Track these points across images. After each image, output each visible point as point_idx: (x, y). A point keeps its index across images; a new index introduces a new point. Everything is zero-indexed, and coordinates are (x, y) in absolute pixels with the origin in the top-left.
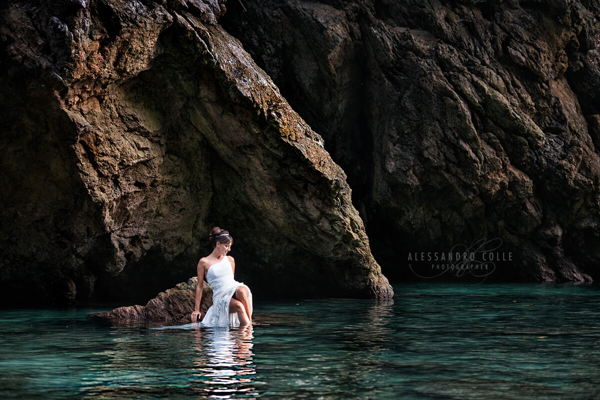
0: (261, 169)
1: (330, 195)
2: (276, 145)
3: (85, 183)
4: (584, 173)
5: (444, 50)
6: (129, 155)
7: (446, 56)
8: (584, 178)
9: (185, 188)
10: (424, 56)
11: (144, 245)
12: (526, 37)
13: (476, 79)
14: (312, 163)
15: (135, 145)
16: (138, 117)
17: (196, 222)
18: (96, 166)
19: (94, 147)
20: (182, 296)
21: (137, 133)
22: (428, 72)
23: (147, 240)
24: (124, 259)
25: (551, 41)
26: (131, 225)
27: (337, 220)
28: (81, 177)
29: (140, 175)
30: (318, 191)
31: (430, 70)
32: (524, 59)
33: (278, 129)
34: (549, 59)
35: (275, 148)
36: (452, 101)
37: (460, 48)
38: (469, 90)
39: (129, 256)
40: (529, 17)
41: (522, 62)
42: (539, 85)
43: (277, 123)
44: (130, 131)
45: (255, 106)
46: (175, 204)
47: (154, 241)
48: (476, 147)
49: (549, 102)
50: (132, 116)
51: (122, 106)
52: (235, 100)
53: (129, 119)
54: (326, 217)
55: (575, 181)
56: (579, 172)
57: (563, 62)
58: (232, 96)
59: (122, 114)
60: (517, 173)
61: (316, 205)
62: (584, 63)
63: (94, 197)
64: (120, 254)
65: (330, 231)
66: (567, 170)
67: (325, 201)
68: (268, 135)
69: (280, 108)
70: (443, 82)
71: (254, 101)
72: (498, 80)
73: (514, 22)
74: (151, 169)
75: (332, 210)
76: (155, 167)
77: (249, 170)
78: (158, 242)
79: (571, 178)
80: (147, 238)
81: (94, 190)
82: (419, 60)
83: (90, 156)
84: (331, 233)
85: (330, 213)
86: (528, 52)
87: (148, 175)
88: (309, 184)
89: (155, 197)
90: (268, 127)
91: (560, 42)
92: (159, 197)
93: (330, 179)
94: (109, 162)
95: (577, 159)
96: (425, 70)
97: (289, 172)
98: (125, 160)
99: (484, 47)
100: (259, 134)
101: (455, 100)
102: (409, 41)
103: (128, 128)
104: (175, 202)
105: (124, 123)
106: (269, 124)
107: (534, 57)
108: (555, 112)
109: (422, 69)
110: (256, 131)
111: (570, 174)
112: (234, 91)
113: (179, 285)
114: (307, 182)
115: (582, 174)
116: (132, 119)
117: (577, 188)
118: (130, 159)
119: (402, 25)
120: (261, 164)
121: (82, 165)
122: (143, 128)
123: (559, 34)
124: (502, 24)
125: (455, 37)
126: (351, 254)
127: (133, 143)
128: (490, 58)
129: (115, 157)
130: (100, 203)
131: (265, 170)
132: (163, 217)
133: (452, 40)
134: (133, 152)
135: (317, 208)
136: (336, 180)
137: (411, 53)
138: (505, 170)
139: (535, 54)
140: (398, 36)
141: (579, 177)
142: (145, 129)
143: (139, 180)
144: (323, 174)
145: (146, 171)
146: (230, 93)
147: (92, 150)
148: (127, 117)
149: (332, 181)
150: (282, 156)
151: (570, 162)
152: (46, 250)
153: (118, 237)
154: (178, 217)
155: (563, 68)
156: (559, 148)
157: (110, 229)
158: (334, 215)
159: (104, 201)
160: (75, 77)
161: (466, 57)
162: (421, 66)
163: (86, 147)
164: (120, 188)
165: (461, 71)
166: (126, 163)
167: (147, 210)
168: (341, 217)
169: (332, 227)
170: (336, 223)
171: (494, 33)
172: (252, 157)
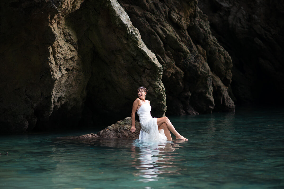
0: (122, 62)
1: (156, 75)
2: (134, 50)
3: (51, 68)
4: (204, 69)
5: (148, 14)
6: (68, 54)
7: (150, 16)
8: (204, 71)
9: (82, 72)
10: (140, 17)
11: (62, 102)
12: (177, 11)
13: (162, 27)
14: (151, 59)
15: (69, 49)
16: (71, 33)
17: (83, 90)
18: (55, 59)
19: (56, 49)
20: (127, 128)
21: (69, 42)
22: (143, 23)
23: (64, 99)
24: (53, 109)
25: (185, 13)
26: (60, 91)
27: (157, 88)
28: (50, 65)
29: (69, 65)
30: (150, 73)
31: (144, 23)
32: (177, 20)
33: (137, 41)
34: (185, 20)
35: (133, 51)
36: (154, 36)
37: (154, 14)
38: (161, 32)
39: (55, 107)
40: (178, 2)
41: (176, 21)
42: (182, 31)
43: (137, 38)
44: (67, 41)
45: (127, 29)
46: (78, 81)
47: (66, 99)
48: (163, 57)
49: (186, 38)
50: (68, 33)
51: (64, 28)
52: (118, 25)
53: (67, 35)
54: (151, 86)
55: (201, 72)
56: (202, 68)
57: (188, 22)
58: (117, 24)
59: (65, 32)
60: (178, 68)
61: (148, 80)
62: (194, 23)
63: (53, 76)
64: (53, 106)
65: (153, 93)
66: (198, 67)
67: (153, 78)
68: (130, 44)
69: (136, 31)
70: (150, 28)
71: (128, 27)
72: (170, 28)
73: (172, 4)
74: (74, 61)
75: (156, 82)
76: (75, 60)
77: (114, 63)
78: (67, 100)
79: (199, 71)
80: (64, 98)
81: (53, 72)
82: (138, 18)
83: (54, 53)
84: (153, 94)
85: (155, 84)
86: (177, 17)
87: (72, 65)
88: (146, 69)
89: (72, 77)
90: (131, 40)
91: (189, 13)
92: (74, 76)
93: (158, 67)
94: (61, 57)
95: (201, 62)
96: (142, 23)
97: (137, 63)
98: (66, 56)
99: (162, 14)
100: (126, 43)
101: (156, 36)
102: (133, 10)
103: (66, 39)
104: (78, 79)
105: (65, 37)
106: (132, 38)
107: (180, 19)
108: (188, 43)
109: (141, 22)
110: (125, 42)
111: (199, 69)
112: (119, 21)
113: (119, 122)
114: (145, 68)
115: (203, 69)
116: (68, 35)
117: (201, 75)
118: (68, 56)
119: (127, 3)
120: (123, 59)
121: (50, 58)
122: (72, 40)
123: (188, 10)
124: (168, 4)
125: (150, 9)
126: (160, 104)
127: (68, 48)
128: (164, 19)
129: (62, 54)
130: (55, 79)
131: (125, 62)
132: (73, 87)
133: (150, 10)
134: (69, 52)
135: (148, 81)
136: (160, 67)
137: (134, 15)
138: (173, 68)
139: (180, 18)
140: (127, 8)
141: (202, 70)
142: (73, 40)
143: (68, 68)
144: (155, 64)
145: (71, 63)
146: (116, 22)
147: (56, 50)
148: (66, 34)
149: (159, 68)
150: (135, 55)
151: (198, 63)
152: (18, 105)
153: (54, 98)
154: (78, 87)
155: (188, 24)
156: (193, 58)
157: (52, 93)
158: (156, 85)
159: (56, 78)
160: (63, 7)
161: (157, 18)
162: (140, 21)
163: (53, 49)
164: (61, 71)
165: (157, 24)
166: (66, 58)
167: (68, 83)
168: (159, 86)
169: (154, 91)
170: (157, 89)
171: (165, 8)
172: (119, 56)
